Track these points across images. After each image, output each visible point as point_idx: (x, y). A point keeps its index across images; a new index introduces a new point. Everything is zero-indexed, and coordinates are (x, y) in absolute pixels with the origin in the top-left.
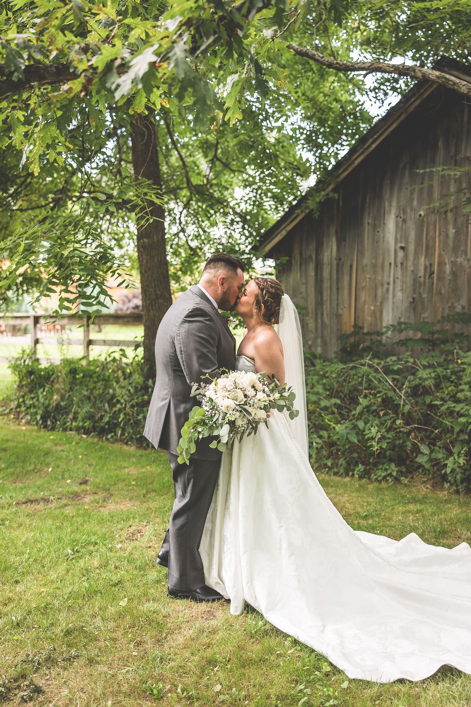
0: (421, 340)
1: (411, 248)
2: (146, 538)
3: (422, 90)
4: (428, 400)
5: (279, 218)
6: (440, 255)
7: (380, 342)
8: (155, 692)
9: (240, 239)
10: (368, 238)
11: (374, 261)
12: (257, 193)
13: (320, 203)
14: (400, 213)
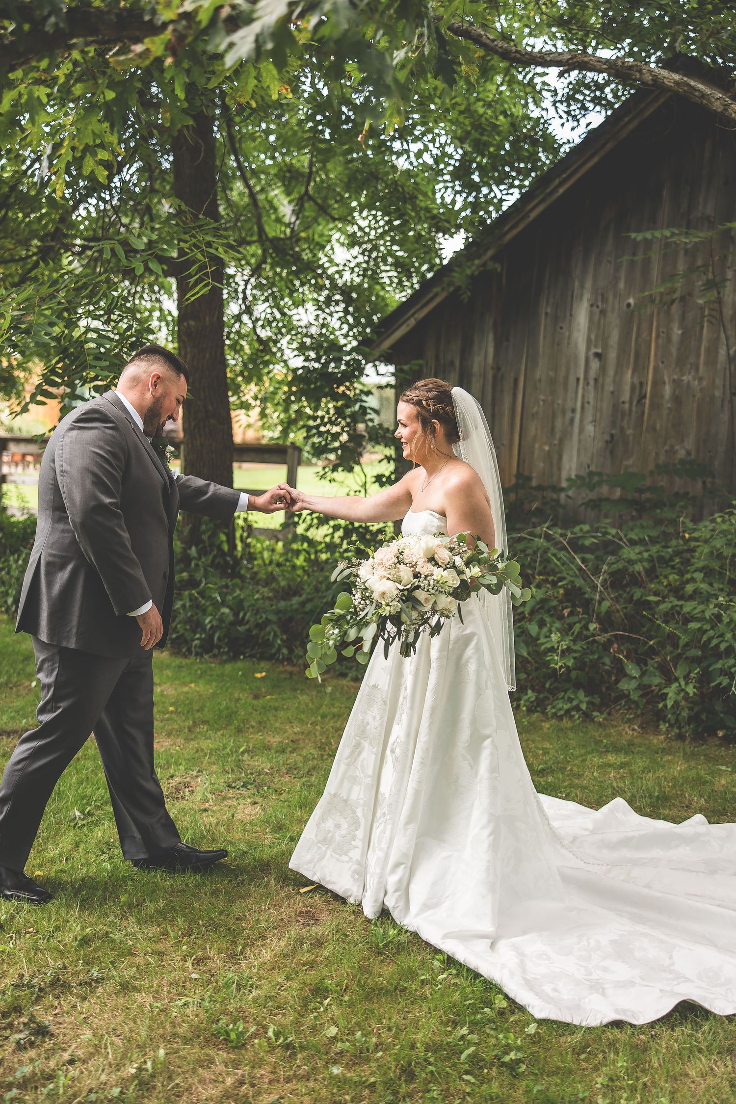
0: (622, 500)
1: (612, 355)
2: (198, 797)
3: (642, 106)
4: (637, 593)
5: (404, 299)
6: (656, 369)
7: (558, 501)
8: (233, 1036)
9: (341, 329)
10: (545, 337)
11: (551, 374)
12: (369, 257)
13: (472, 277)
14: (596, 300)
